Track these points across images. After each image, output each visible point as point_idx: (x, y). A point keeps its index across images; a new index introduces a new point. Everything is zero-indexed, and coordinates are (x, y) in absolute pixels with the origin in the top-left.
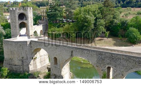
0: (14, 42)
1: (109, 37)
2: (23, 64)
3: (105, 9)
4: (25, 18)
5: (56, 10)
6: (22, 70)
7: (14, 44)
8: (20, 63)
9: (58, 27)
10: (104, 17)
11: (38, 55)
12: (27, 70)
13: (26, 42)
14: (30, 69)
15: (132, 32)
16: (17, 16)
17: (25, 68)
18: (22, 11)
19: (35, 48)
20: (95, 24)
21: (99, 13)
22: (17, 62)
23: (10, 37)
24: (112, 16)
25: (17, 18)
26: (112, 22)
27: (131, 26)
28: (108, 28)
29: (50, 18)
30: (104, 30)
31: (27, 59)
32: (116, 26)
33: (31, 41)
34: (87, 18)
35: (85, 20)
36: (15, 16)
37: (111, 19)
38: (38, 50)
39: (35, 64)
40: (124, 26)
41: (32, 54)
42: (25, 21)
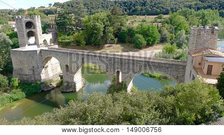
0: (22, 51)
1: (117, 44)
2: (34, 74)
3: (113, 17)
4: (33, 27)
5: (65, 18)
6: (33, 79)
7: (22, 53)
8: (31, 72)
9: (68, 35)
10: (112, 24)
11: (49, 64)
12: (39, 79)
13: (36, 51)
14: (42, 78)
15: (138, 38)
16: (24, 25)
17: (37, 77)
18: (29, 19)
19: (46, 57)
20: (104, 32)
21: (107, 21)
22: (27, 71)
23: (18, 47)
24: (119, 24)
25: (24, 27)
26: (119, 29)
27: (137, 32)
28: (116, 35)
29: (59, 26)
30: (113, 37)
31: (38, 68)
32: (124, 33)
33: (41, 50)
34: (97, 25)
35: (95, 28)
36: (22, 25)
37: (119, 27)
38: (48, 59)
39: (47, 73)
40: (131, 32)
41: (43, 63)
42: (33, 30)
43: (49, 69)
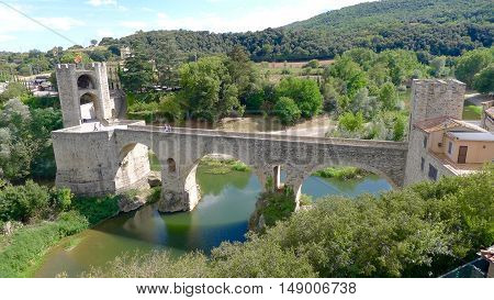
0: (79, 134)
1: (245, 116)
2: (101, 179)
3: (236, 64)
4: (90, 85)
5: (139, 67)
6: (99, 190)
7: (78, 138)
8: (95, 176)
9: (148, 101)
10: (235, 79)
11: (129, 158)
12: (111, 189)
13: (106, 133)
14: (117, 187)
15: (284, 105)
16: (75, 81)
17: (107, 185)
18: (83, 71)
20: (220, 94)
21: (225, 73)
22: (87, 174)
24: (248, 78)
25: (75, 87)
26: (248, 88)
27: (282, 94)
28: (242, 100)
29: (127, 84)
30: (237, 103)
31: (110, 166)
32: (256, 95)
33: (115, 130)
34: (207, 81)
35: (203, 86)
36: (70, 82)
37: (248, 83)
39: (125, 175)
40: (270, 95)
41: (118, 156)
42: (92, 92)
43: (130, 168)
